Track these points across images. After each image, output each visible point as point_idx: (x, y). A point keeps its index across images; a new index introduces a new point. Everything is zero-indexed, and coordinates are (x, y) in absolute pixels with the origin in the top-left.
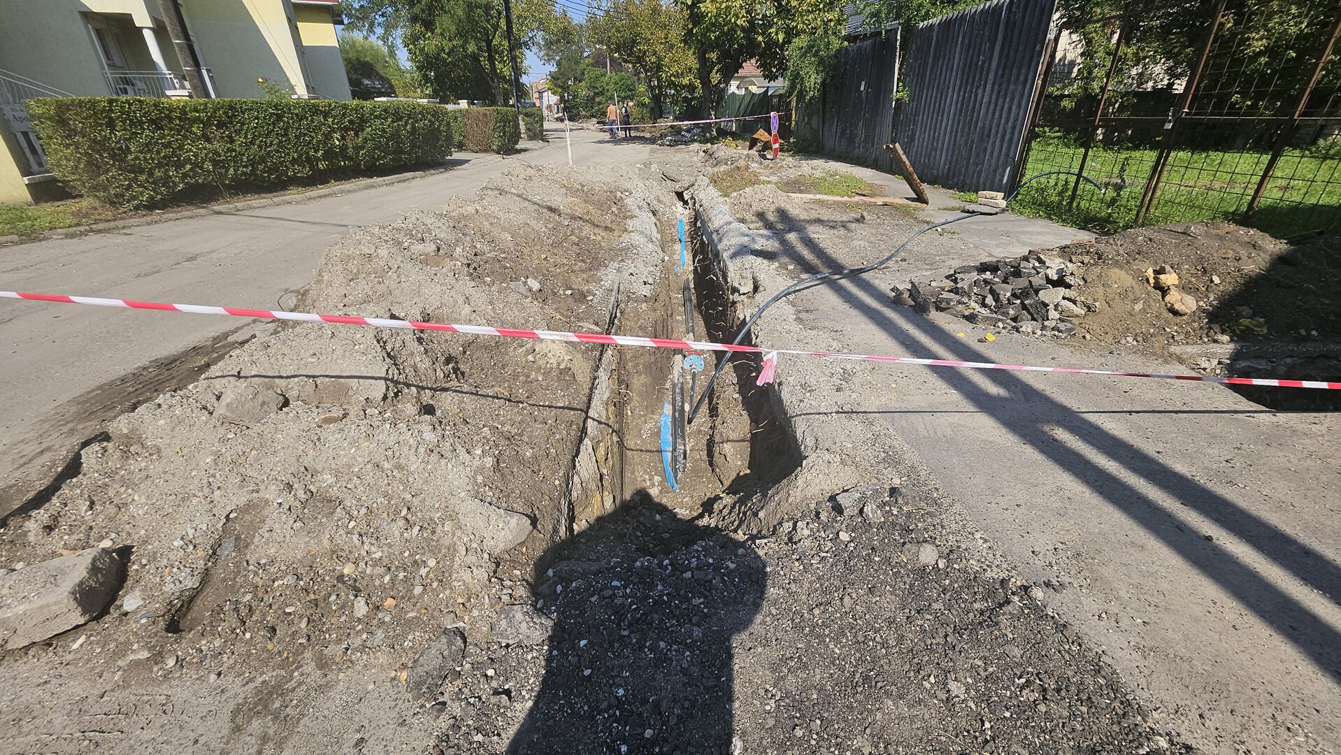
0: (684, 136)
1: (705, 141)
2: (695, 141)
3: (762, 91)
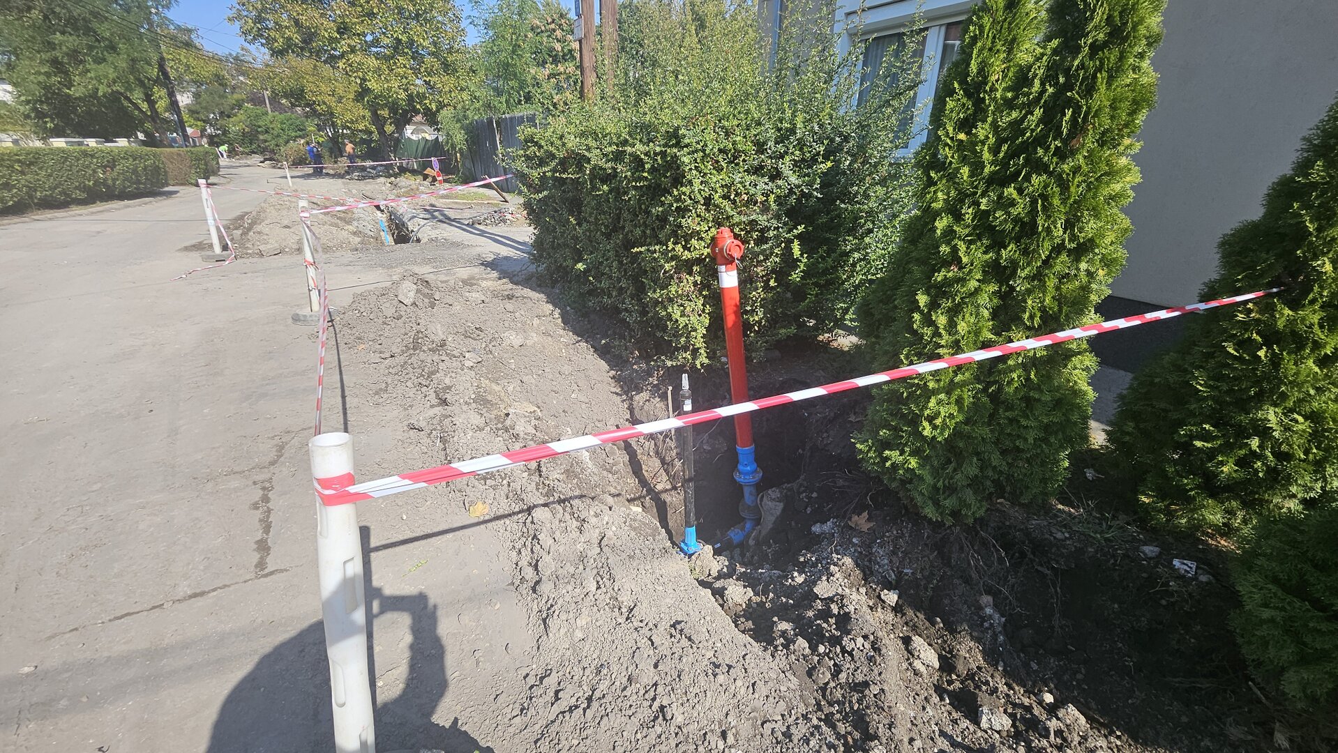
0: (370, 172)
1: (389, 176)
2: (381, 176)
3: (434, 137)
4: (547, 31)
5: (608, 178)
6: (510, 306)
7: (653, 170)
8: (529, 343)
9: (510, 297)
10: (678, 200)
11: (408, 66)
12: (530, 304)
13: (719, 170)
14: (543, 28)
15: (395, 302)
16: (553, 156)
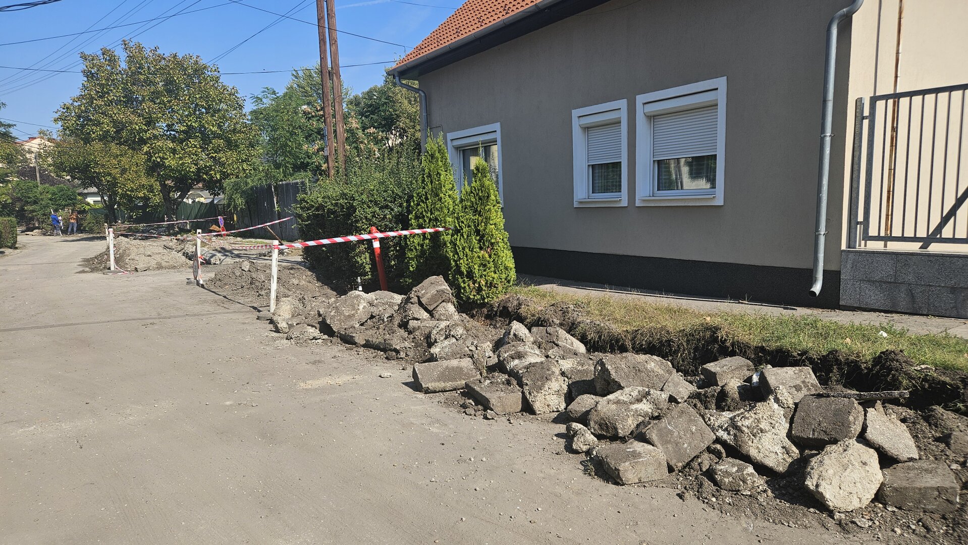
0: (152, 233)
3: (209, 201)
4: (316, 116)
5: (334, 213)
6: (292, 272)
7: (347, 209)
8: (301, 284)
9: (291, 269)
10: (355, 217)
11: (198, 146)
12: (302, 271)
13: (369, 207)
14: (313, 114)
15: (240, 270)
16: (313, 206)
